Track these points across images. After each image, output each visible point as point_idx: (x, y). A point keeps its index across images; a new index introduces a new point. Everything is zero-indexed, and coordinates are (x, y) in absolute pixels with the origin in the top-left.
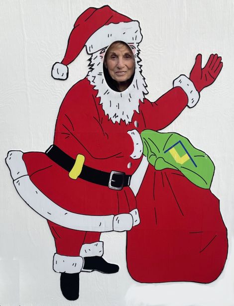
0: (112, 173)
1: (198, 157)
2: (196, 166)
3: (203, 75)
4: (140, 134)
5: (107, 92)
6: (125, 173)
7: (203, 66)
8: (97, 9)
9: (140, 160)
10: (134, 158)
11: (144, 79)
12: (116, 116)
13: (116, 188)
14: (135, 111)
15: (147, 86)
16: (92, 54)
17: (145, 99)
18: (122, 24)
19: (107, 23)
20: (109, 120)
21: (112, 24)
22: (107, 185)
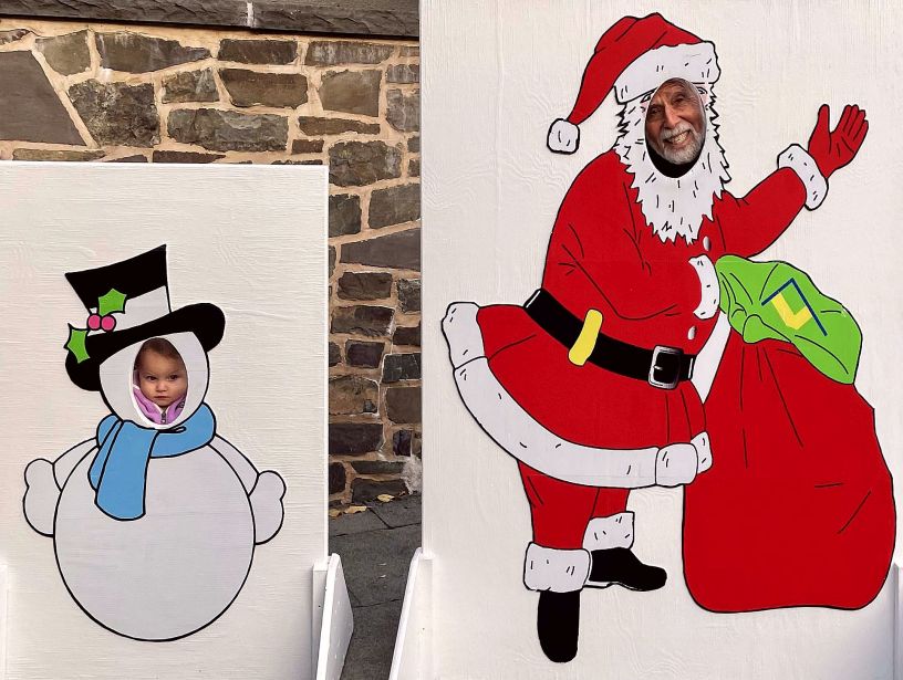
0: (658, 350)
1: (828, 313)
2: (825, 334)
3: (834, 146)
4: (714, 263)
5: (651, 178)
6: (681, 351)
7: (832, 129)
8: (638, 19)
9: (713, 321)
10: (702, 317)
11: (723, 152)
12: (667, 227)
13: (664, 386)
14: (705, 217)
15: (728, 166)
16: (625, 103)
17: (723, 192)
18: (682, 47)
19: (655, 46)
20: (653, 235)
21: (664, 47)
22: (646, 377)
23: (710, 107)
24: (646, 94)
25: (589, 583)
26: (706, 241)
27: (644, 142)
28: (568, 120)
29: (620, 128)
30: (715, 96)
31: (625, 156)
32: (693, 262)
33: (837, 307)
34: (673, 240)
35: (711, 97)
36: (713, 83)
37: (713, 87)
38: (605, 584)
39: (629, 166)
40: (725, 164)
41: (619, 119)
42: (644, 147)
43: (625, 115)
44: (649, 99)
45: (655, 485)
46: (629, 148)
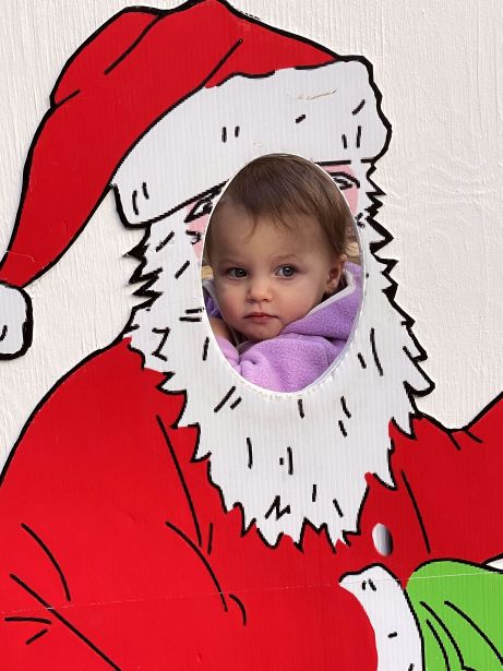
5: (228, 400)
8: (160, 14)
21: (238, 78)
23: (370, 220)
24: (199, 199)
26: (378, 535)
27: (204, 315)
29: (138, 286)
30: (380, 192)
31: (156, 354)
32: (351, 584)
34: (296, 538)
35: (370, 195)
36: (373, 161)
37: (372, 169)
39: (169, 375)
40: (416, 353)
41: (134, 264)
42: (205, 327)
43: (148, 254)
44: (207, 210)
46: (166, 332)
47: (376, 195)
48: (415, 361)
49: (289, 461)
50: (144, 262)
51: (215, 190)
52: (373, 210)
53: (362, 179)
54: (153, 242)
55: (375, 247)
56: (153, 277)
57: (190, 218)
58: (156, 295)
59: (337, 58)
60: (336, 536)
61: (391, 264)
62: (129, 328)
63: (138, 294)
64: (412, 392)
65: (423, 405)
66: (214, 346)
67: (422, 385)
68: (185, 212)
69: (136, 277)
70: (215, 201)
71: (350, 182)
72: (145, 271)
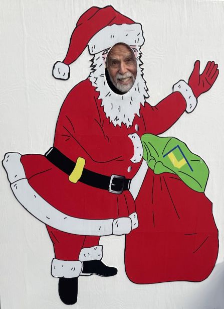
8: (100, 9)
20: (110, 123)
23: (139, 59)
24: (105, 50)
25: (82, 274)
26: (136, 127)
27: (105, 76)
28: (63, 62)
29: (92, 68)
30: (141, 53)
31: (95, 83)
33: (198, 159)
34: (120, 125)
35: (140, 54)
36: (141, 46)
37: (140, 48)
38: (89, 274)
39: (97, 88)
40: (146, 89)
41: (91, 63)
42: (105, 78)
43: (94, 61)
44: (107, 53)
45: (112, 234)
46: (97, 78)
47: (141, 54)
48: (146, 91)
49: (120, 109)
50: (93, 63)
51: (109, 49)
52: (140, 57)
53: (138, 50)
54: (95, 58)
55: (140, 65)
56: (95, 66)
57: (103, 54)
58: (95, 70)
59: (135, 23)
60: (128, 126)
61: (143, 69)
62: (89, 76)
63: (92, 69)
64: (145, 97)
65: (147, 100)
66: (106, 83)
67: (147, 96)
68: (102, 53)
69: (92, 66)
70: (108, 51)
71: (136, 50)
72: (93, 65)
